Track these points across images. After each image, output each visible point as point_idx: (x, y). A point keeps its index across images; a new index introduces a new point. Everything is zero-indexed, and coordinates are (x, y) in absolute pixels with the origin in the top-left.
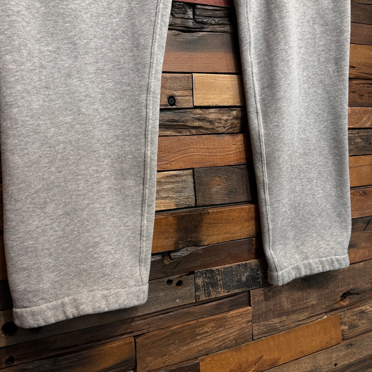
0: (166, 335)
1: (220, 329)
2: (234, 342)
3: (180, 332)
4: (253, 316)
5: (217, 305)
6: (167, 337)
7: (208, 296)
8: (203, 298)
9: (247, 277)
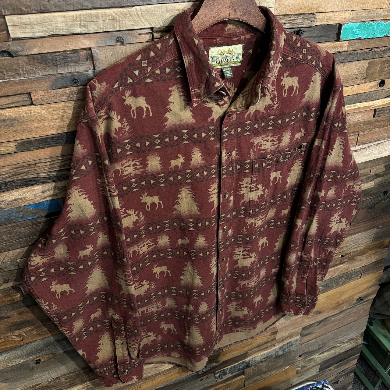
4: (245, 379)
8: (219, 380)
9: (243, 366)
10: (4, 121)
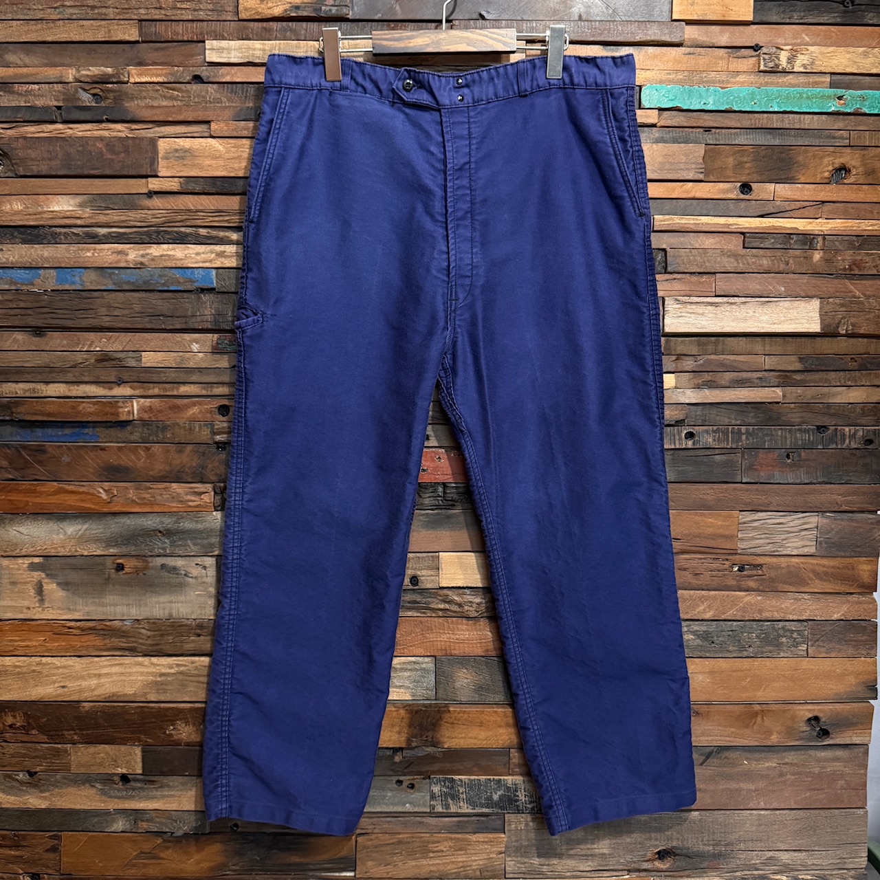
0: (391, 841)
1: (459, 852)
2: (478, 873)
3: (409, 843)
4: (506, 847)
5: (459, 822)
6: (393, 843)
7: (446, 809)
8: (439, 809)
9: (500, 796)
10: (176, 150)
